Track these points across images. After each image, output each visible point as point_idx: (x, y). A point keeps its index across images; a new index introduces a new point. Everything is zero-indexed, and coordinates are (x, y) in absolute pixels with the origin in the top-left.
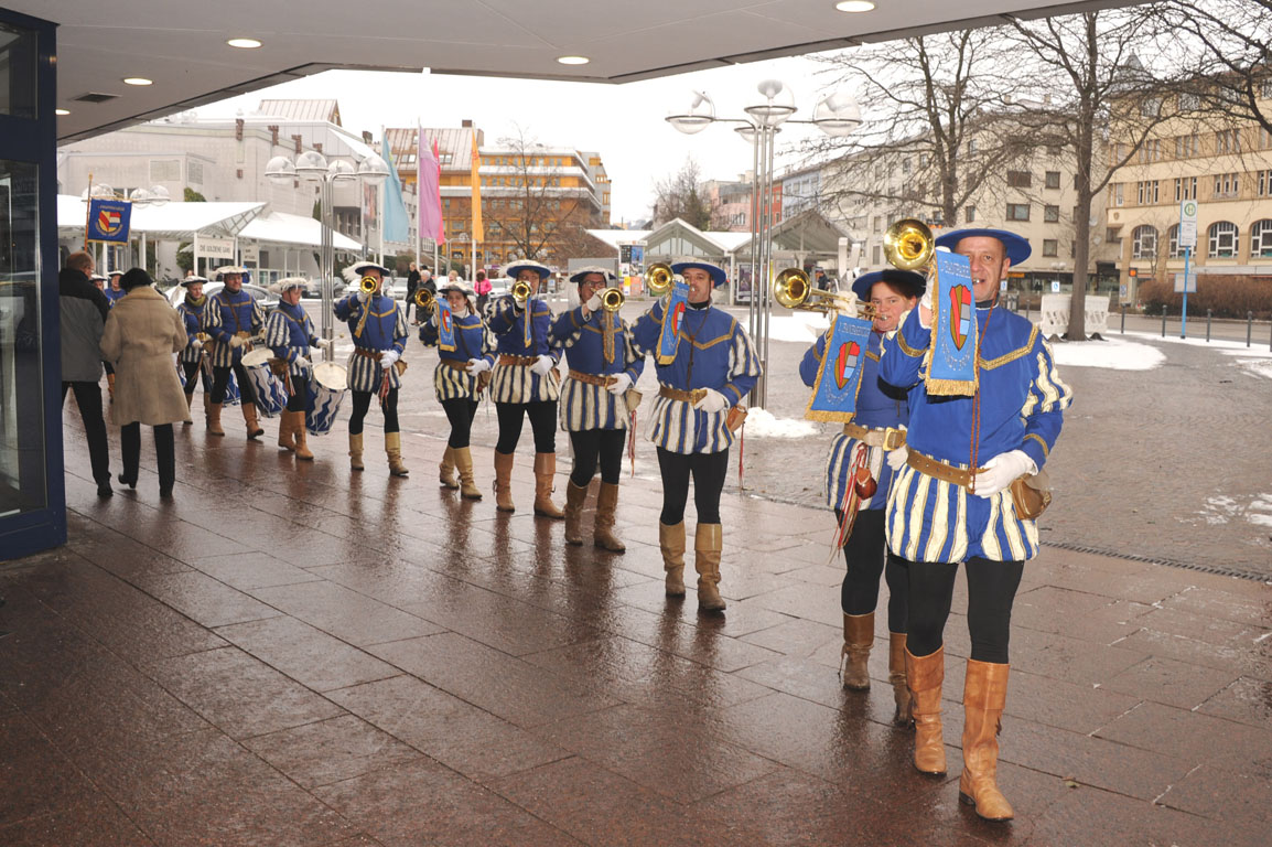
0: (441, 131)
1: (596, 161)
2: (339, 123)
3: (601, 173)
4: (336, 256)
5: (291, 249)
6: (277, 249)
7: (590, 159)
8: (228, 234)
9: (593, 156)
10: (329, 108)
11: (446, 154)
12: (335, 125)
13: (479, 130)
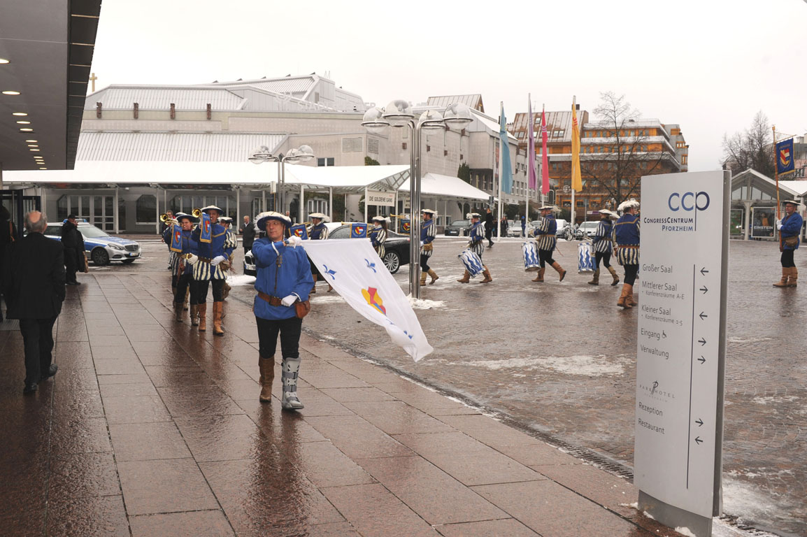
0: (556, 113)
1: (677, 131)
2: (482, 110)
3: (680, 140)
4: (475, 205)
5: (440, 200)
6: (431, 199)
7: (672, 130)
8: (391, 188)
9: (675, 128)
10: (476, 101)
11: (559, 130)
12: (480, 112)
13: (585, 112)
